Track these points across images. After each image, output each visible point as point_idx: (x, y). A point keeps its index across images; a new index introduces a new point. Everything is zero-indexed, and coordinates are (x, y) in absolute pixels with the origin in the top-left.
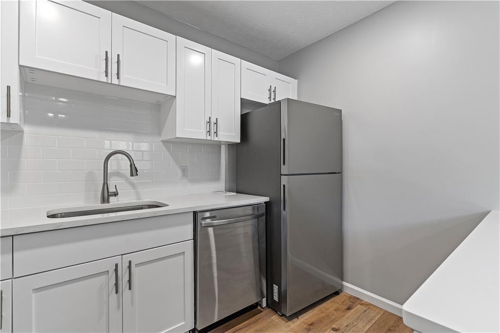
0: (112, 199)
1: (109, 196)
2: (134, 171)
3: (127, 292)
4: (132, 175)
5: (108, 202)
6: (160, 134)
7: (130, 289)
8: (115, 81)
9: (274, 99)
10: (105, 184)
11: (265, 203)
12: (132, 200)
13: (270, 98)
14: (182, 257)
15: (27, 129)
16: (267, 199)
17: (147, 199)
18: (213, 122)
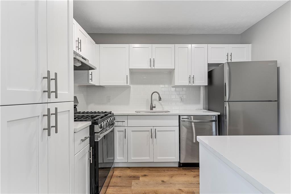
0: (153, 109)
1: (152, 108)
2: (160, 99)
3: (154, 139)
4: (159, 100)
5: (152, 110)
6: (171, 84)
7: (155, 138)
8: (153, 68)
9: (231, 60)
10: (152, 103)
11: (218, 115)
12: (161, 110)
13: (227, 60)
14: (174, 132)
15: (131, 86)
16: (219, 114)
17: (165, 110)
18: (192, 77)
